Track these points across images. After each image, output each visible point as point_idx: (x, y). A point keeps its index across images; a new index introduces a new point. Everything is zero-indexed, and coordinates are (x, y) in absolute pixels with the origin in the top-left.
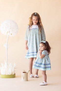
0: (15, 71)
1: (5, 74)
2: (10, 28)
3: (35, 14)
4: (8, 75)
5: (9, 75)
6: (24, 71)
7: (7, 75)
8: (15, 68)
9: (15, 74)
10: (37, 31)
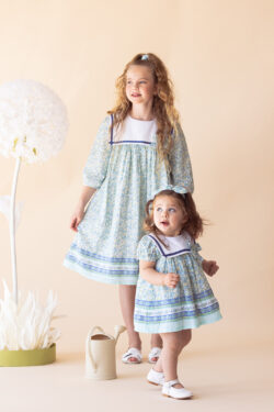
0: (51, 329)
1: (6, 348)
2: (30, 123)
3: (144, 58)
4: (21, 350)
5: (24, 348)
6: (98, 332)
7: (17, 349)
8: (53, 318)
9: (53, 345)
10: (149, 155)
